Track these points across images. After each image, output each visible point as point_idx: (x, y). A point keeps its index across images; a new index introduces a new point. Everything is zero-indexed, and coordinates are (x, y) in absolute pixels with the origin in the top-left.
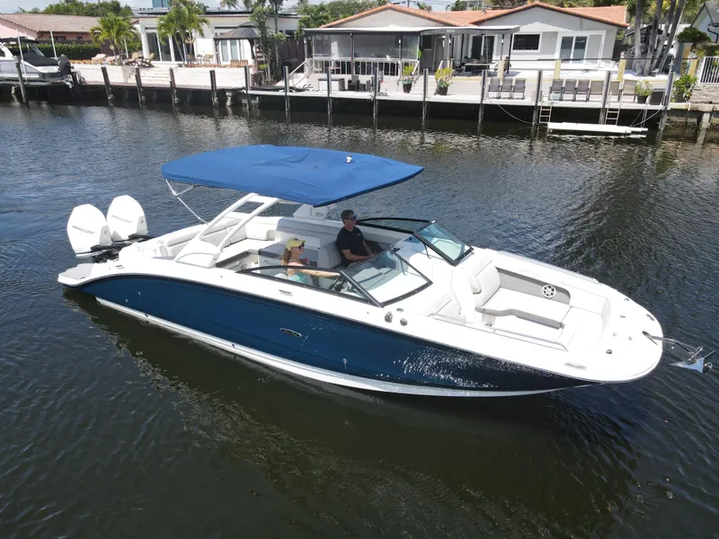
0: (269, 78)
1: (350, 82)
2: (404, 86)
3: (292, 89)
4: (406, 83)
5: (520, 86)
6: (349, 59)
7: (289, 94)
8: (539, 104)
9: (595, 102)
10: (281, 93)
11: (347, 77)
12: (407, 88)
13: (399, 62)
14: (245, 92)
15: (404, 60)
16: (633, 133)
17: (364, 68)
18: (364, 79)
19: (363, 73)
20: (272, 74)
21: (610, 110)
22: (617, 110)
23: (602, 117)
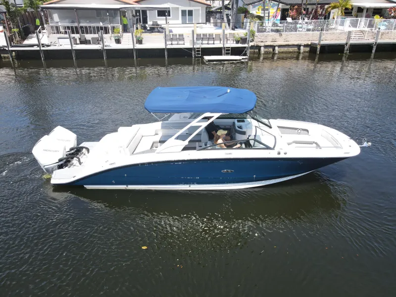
0: (18, 39)
1: (80, 39)
2: (116, 40)
3: (43, 45)
4: (117, 38)
5: (181, 38)
6: (76, 24)
7: (42, 48)
8: (195, 47)
9: (217, 44)
10: (36, 48)
11: (77, 36)
12: (118, 41)
13: (109, 26)
14: (7, 49)
15: (112, 25)
16: (243, 59)
17: (86, 30)
18: (89, 37)
19: (87, 33)
20: (19, 36)
21: (227, 48)
22: (229, 48)
23: (223, 52)
